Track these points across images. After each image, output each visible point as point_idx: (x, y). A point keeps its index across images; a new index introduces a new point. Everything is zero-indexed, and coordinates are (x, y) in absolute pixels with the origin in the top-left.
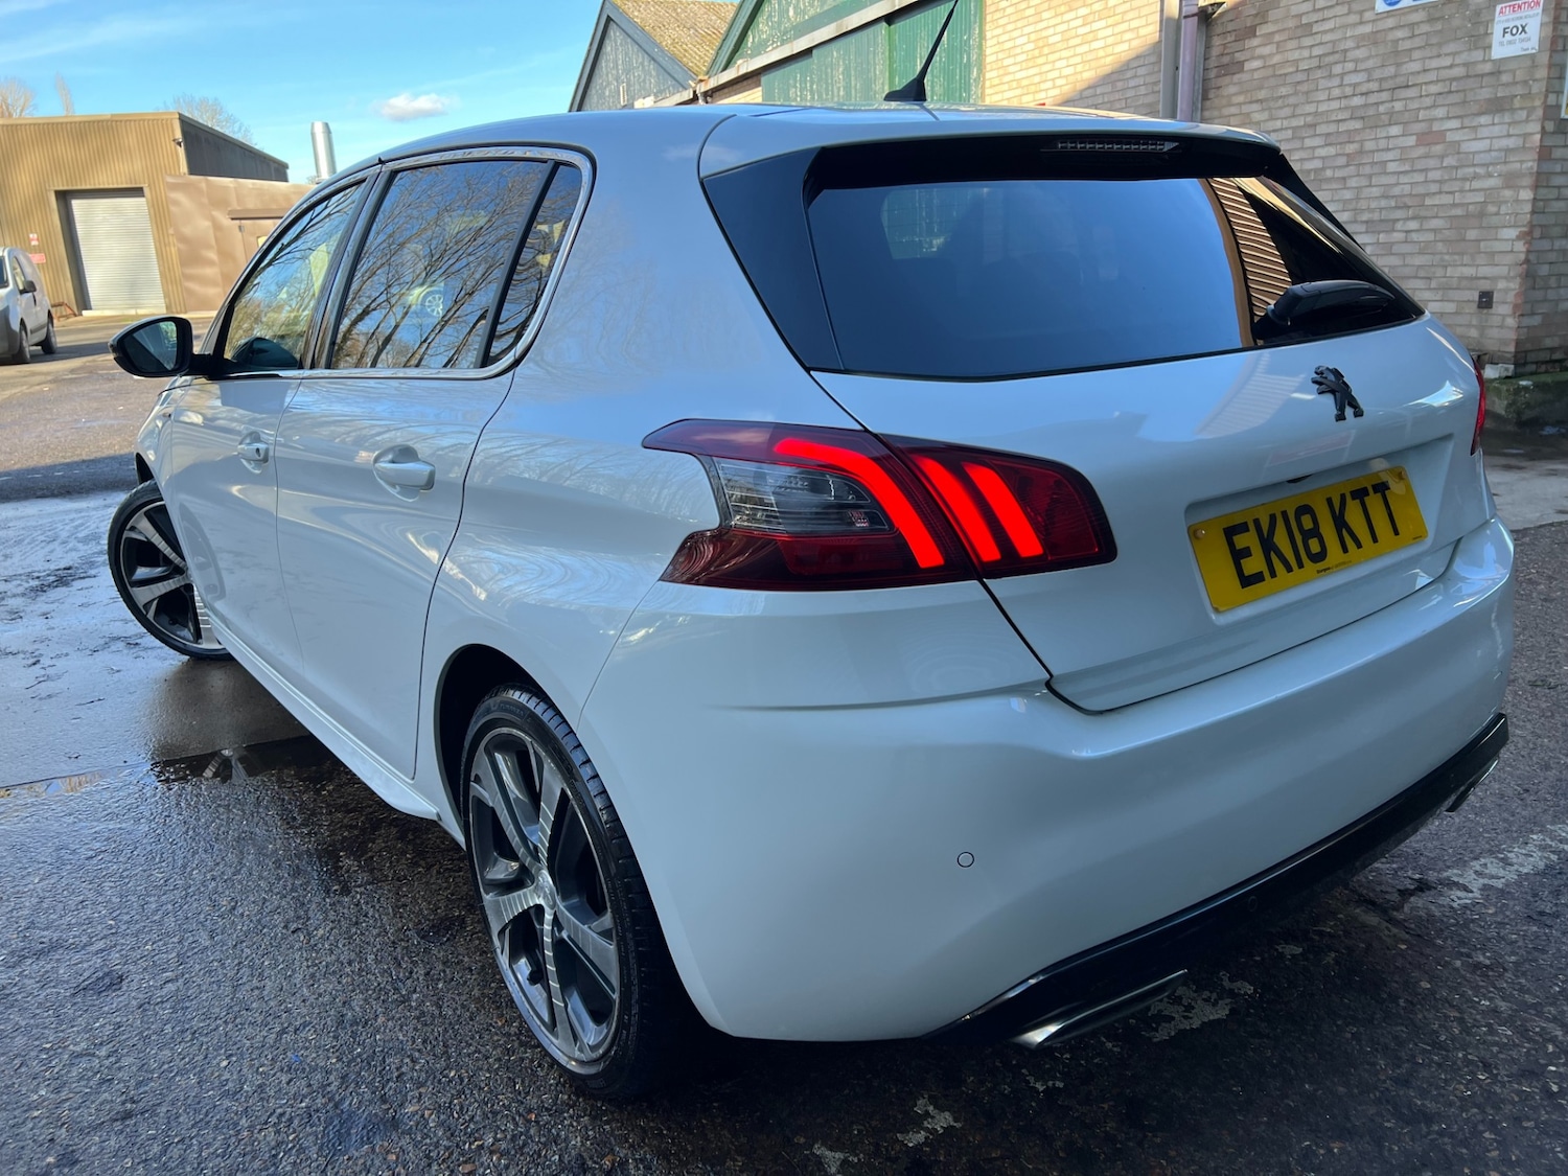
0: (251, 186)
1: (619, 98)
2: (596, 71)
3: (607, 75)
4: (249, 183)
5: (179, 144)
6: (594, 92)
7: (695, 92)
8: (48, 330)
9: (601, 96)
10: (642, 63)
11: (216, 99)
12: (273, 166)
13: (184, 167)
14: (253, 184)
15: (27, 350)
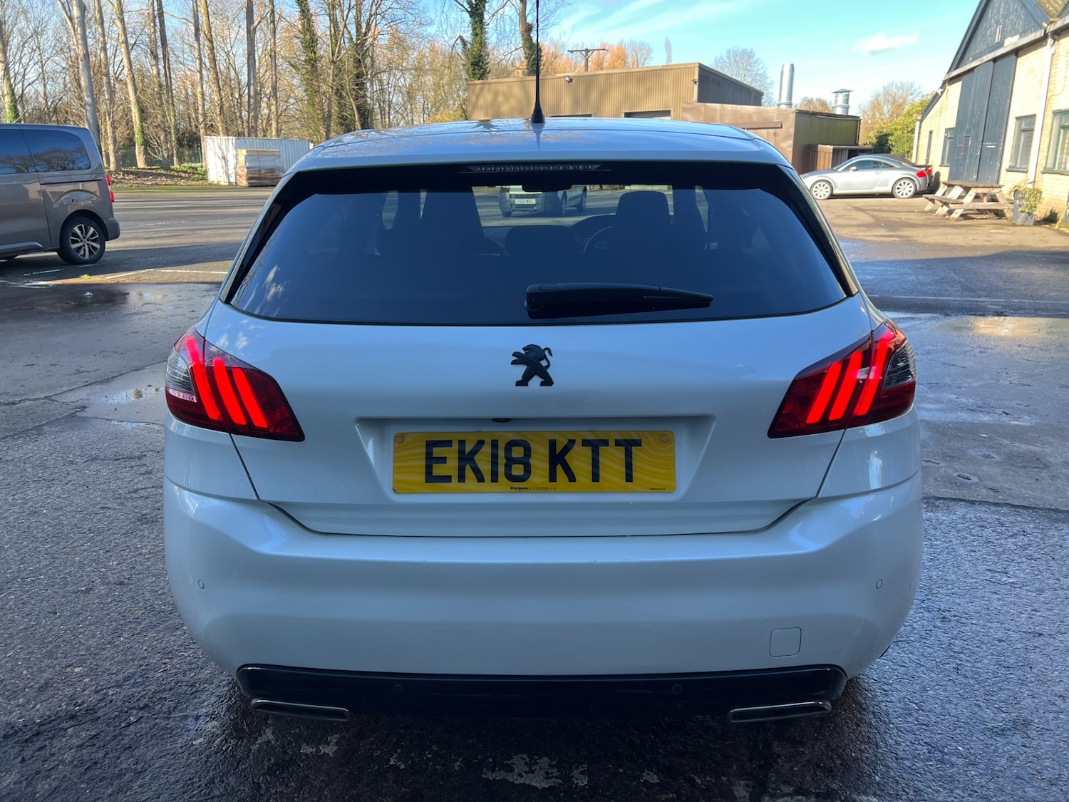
0: (730, 109)
1: (995, 37)
2: (984, 17)
3: (991, 20)
4: (729, 107)
5: (695, 83)
6: (980, 32)
7: (1045, 31)
8: (582, 199)
9: (984, 36)
10: (1016, 10)
11: (752, 49)
12: (753, 94)
13: (695, 97)
14: (732, 107)
15: (564, 209)
